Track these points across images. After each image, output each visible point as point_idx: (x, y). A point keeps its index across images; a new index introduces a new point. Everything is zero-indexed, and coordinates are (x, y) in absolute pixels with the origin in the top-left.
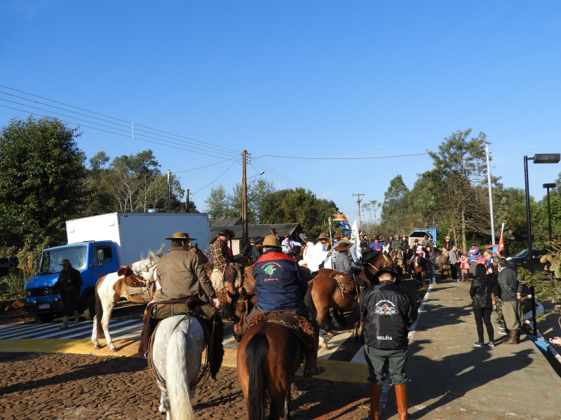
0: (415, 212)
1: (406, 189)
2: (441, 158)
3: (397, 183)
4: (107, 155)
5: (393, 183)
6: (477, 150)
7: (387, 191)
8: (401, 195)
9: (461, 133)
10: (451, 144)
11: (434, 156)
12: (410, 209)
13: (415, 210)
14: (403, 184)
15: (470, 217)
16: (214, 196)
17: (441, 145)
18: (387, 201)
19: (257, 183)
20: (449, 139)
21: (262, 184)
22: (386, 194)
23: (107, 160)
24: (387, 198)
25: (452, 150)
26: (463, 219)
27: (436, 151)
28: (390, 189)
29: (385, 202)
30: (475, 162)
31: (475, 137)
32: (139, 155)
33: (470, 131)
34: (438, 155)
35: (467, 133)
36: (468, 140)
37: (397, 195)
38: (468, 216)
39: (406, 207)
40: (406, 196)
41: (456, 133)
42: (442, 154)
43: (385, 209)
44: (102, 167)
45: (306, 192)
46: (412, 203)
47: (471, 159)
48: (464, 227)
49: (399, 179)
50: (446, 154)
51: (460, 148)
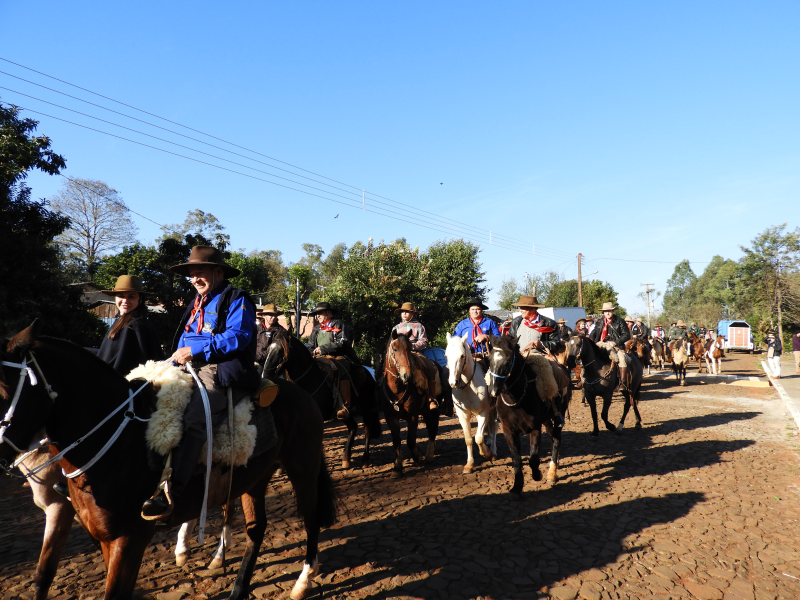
0: (706, 302)
1: (694, 277)
2: (755, 252)
3: (684, 268)
5: (678, 269)
6: (793, 243)
7: (670, 278)
8: (687, 282)
9: (776, 228)
10: (766, 238)
11: (747, 251)
12: (698, 300)
13: (706, 301)
14: (690, 271)
15: (789, 310)
16: (505, 287)
17: (754, 239)
18: (670, 289)
19: (548, 275)
20: (762, 233)
21: (553, 276)
22: (669, 281)
24: (670, 286)
25: (767, 245)
26: (779, 311)
27: (750, 247)
28: (674, 276)
29: (667, 292)
30: (791, 255)
31: (791, 231)
33: (784, 225)
34: (751, 249)
35: (783, 227)
36: (783, 234)
37: (683, 282)
38: (785, 307)
39: (694, 296)
40: (692, 284)
41: (770, 228)
42: (755, 248)
43: (667, 299)
45: (604, 284)
46: (702, 292)
47: (787, 252)
48: (780, 319)
49: (686, 264)
50: (760, 248)
51: (775, 242)
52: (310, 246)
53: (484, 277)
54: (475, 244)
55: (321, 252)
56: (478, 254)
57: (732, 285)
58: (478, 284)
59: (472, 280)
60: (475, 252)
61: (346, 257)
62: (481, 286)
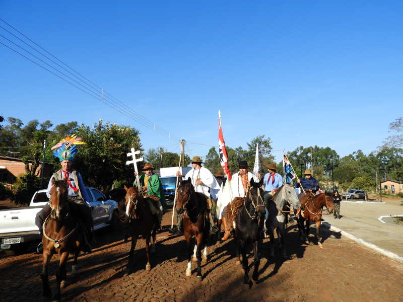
1: (217, 154)
3: (213, 151)
4: (51, 123)
5: (210, 151)
6: (267, 144)
7: (207, 155)
8: (214, 157)
9: (261, 137)
10: (256, 141)
11: (249, 145)
14: (215, 152)
17: (252, 141)
19: (159, 149)
20: (255, 139)
21: (162, 149)
23: (51, 125)
24: (207, 158)
27: (250, 143)
28: (209, 154)
29: (206, 161)
30: (265, 149)
31: (266, 139)
32: (69, 124)
33: (264, 136)
34: (251, 145)
36: (263, 140)
37: (212, 157)
39: (217, 163)
41: (258, 136)
44: (48, 129)
49: (214, 149)
51: (260, 143)
52: (14, 119)
55: (21, 124)
57: (233, 160)
60: (135, 134)
61: (39, 128)
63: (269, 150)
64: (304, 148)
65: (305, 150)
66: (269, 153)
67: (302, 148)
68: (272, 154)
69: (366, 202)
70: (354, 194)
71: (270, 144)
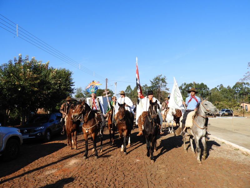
6: (163, 81)
10: (157, 78)
11: (152, 82)
12: (132, 97)
17: (154, 79)
20: (156, 77)
25: (157, 80)
27: (152, 81)
28: (127, 90)
30: (163, 84)
31: (163, 77)
33: (161, 75)
34: (153, 82)
36: (161, 78)
37: (129, 92)
41: (158, 76)
42: (154, 81)
45: (110, 90)
46: (133, 95)
50: (155, 82)
51: (159, 80)
53: (74, 84)
54: (70, 71)
56: (72, 75)
58: (71, 87)
59: (69, 85)
60: (70, 74)
62: (72, 87)
63: (165, 84)
64: (187, 84)
65: (187, 85)
66: (165, 87)
67: (185, 84)
68: (167, 87)
69: (234, 117)
70: (224, 112)
71: (165, 81)
